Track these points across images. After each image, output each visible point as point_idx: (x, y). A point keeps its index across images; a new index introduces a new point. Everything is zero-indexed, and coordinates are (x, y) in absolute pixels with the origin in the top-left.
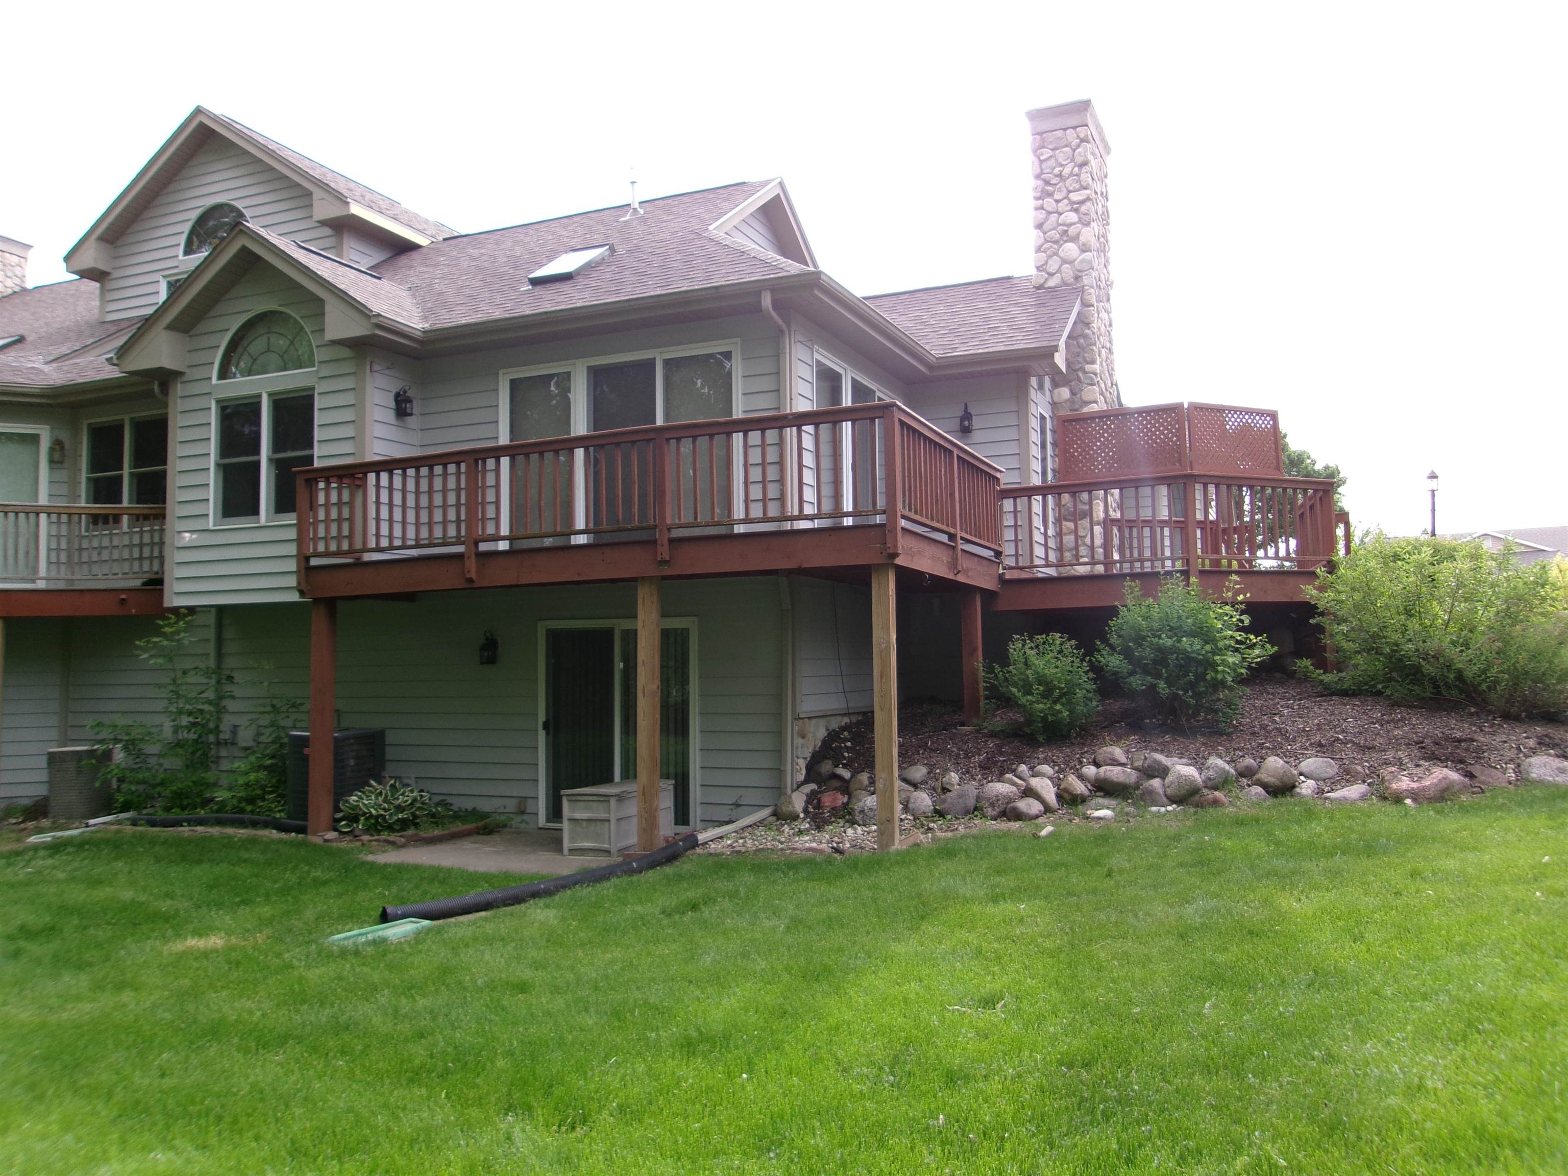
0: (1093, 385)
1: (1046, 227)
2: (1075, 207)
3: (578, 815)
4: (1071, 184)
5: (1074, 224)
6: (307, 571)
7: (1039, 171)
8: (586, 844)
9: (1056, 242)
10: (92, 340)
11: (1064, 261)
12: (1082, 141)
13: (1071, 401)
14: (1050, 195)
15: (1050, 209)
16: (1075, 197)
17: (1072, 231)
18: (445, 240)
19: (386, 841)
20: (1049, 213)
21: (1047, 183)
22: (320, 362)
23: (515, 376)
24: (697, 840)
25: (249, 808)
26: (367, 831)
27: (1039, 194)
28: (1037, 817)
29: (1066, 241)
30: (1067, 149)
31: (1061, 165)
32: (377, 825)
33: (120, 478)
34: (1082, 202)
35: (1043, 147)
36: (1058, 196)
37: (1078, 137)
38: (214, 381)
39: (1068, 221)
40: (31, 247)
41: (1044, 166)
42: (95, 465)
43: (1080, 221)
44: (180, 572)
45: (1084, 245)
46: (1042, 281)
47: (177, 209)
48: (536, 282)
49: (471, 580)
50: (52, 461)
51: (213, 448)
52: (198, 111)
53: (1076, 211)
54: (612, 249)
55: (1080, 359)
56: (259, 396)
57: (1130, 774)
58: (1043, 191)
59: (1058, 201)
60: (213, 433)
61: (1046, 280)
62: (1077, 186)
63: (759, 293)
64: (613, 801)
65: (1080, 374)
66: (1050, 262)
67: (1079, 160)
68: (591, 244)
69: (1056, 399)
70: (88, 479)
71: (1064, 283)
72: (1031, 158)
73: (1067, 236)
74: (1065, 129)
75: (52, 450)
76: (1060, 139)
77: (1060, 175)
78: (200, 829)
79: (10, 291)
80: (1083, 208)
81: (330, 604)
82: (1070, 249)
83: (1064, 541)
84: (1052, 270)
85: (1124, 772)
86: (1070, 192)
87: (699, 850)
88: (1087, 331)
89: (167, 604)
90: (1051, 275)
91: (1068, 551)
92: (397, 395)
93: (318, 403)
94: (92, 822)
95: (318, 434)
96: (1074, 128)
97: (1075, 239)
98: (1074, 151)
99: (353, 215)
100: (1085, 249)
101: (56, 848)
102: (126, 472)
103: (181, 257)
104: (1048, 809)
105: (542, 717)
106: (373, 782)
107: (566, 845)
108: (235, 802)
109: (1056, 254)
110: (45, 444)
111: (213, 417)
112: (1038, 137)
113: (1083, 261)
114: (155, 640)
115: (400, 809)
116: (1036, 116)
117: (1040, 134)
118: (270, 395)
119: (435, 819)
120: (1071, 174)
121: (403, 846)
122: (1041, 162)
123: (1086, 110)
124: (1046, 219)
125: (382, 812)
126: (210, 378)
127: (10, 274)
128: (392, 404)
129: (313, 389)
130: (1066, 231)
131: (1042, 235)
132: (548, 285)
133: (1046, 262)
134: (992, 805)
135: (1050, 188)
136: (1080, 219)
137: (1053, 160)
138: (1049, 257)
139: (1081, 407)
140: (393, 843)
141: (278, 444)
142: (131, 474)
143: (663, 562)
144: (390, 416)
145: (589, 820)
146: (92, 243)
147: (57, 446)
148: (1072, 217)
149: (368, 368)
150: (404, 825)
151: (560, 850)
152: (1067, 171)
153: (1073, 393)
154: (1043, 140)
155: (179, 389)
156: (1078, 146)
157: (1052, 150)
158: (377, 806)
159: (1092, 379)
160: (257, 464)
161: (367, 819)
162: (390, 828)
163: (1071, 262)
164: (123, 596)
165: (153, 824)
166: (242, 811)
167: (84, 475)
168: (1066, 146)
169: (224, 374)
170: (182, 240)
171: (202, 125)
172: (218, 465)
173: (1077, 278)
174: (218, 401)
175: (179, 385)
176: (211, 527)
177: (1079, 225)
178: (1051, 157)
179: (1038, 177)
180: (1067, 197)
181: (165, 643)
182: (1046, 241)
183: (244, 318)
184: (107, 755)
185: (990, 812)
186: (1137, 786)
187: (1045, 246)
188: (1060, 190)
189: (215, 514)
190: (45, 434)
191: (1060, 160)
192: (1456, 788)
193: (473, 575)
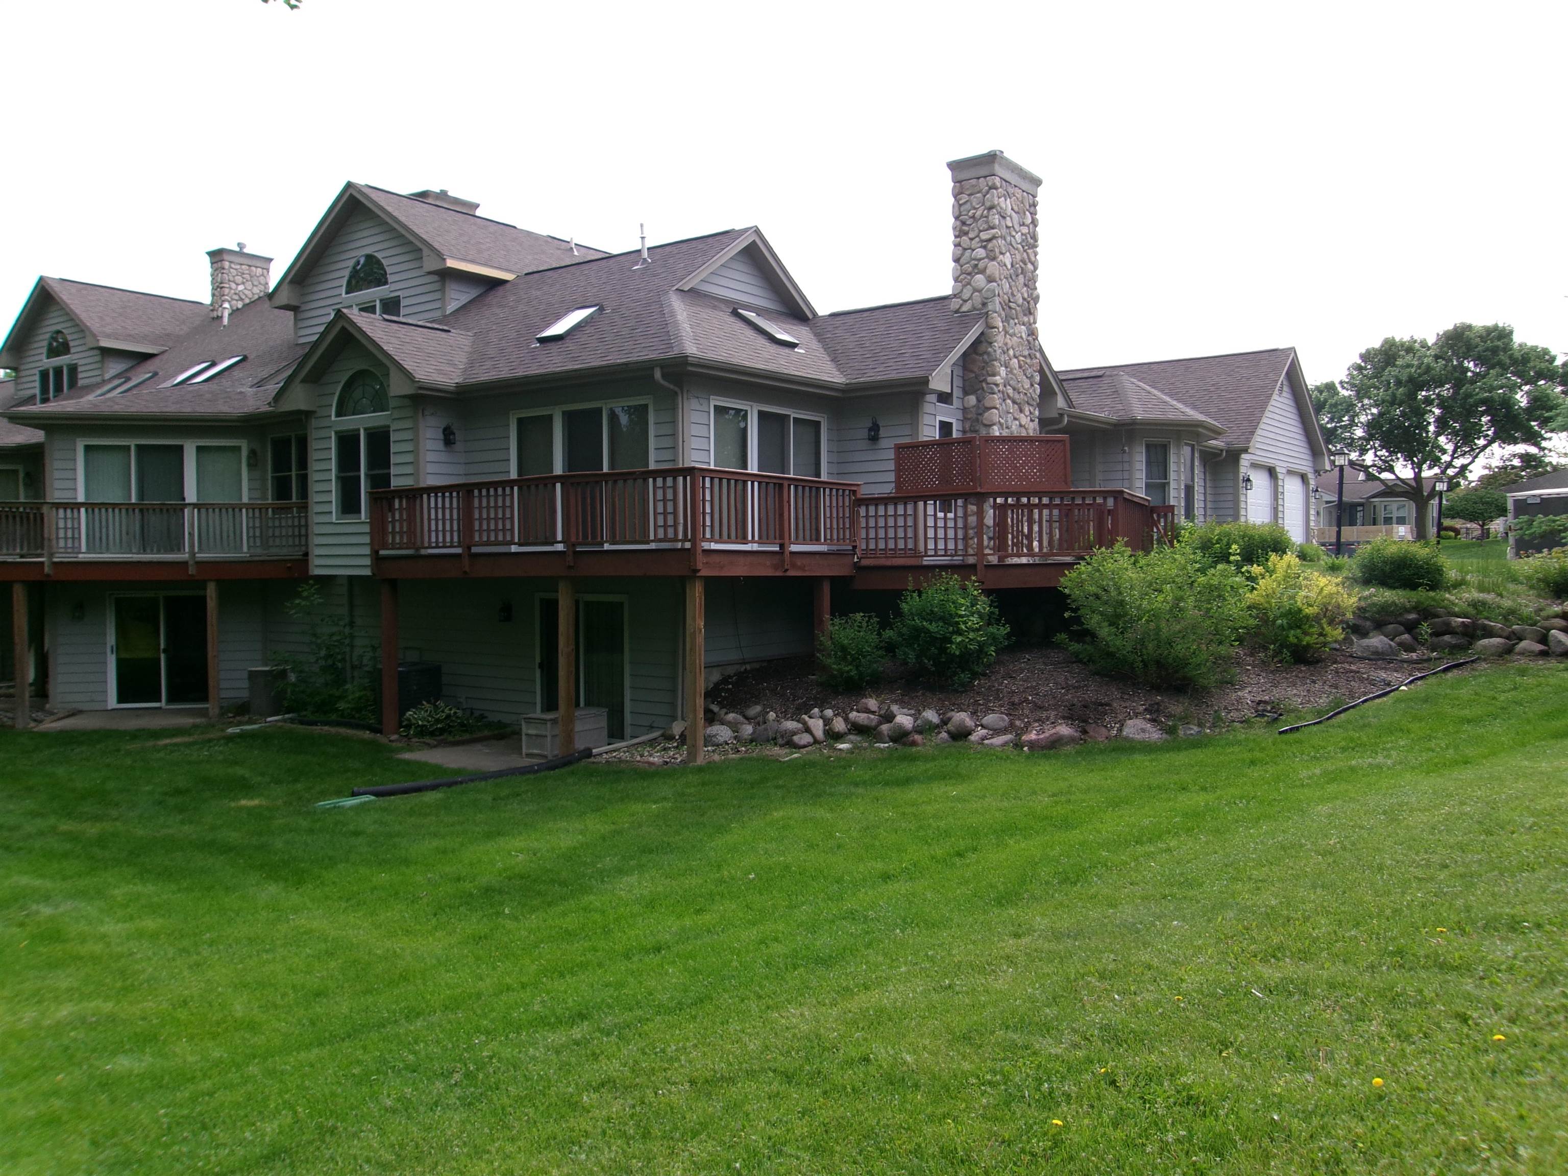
0: (994, 393)
1: (962, 261)
2: (985, 243)
3: (531, 732)
4: (981, 224)
5: (983, 259)
6: (377, 559)
7: (957, 213)
8: (535, 751)
9: (969, 274)
10: (284, 364)
11: (975, 290)
12: (990, 188)
13: (977, 407)
14: (966, 234)
15: (965, 246)
16: (984, 235)
17: (981, 265)
18: (526, 274)
19: (424, 743)
20: (965, 249)
21: (964, 223)
22: (393, 408)
23: (523, 415)
24: (591, 752)
25: (357, 715)
26: (415, 736)
27: (957, 233)
28: (805, 746)
29: (977, 273)
30: (979, 195)
31: (975, 208)
32: (422, 732)
33: (290, 476)
34: (990, 240)
35: (962, 193)
36: (971, 235)
37: (987, 185)
38: (333, 418)
39: (979, 257)
40: (271, 260)
41: (962, 209)
42: (276, 469)
43: (987, 257)
44: (318, 551)
45: (989, 277)
46: (958, 307)
47: (345, 258)
48: (543, 341)
49: (465, 572)
50: (249, 465)
51: (333, 465)
52: (349, 185)
53: (985, 247)
54: (601, 309)
55: (984, 372)
56: (359, 430)
57: (873, 720)
58: (960, 231)
59: (971, 239)
60: (333, 454)
61: (961, 306)
62: (986, 226)
63: (652, 369)
64: (549, 725)
65: (984, 385)
66: (965, 291)
67: (988, 204)
68: (588, 304)
69: (966, 406)
70: (272, 477)
71: (974, 309)
72: (952, 200)
73: (976, 269)
74: (978, 178)
75: (249, 458)
76: (973, 186)
77: (973, 217)
78: (326, 728)
79: (256, 297)
80: (990, 246)
81: (393, 584)
82: (980, 279)
83: (969, 521)
84: (966, 297)
85: (869, 718)
86: (981, 231)
87: (592, 759)
88: (990, 349)
89: (311, 573)
90: (965, 301)
91: (973, 528)
92: (445, 430)
93: (393, 437)
94: (269, 719)
95: (393, 459)
96: (985, 177)
97: (983, 272)
98: (984, 196)
99: (449, 268)
100: (990, 280)
101: (242, 736)
102: (294, 473)
103: (344, 295)
104: (816, 741)
105: (538, 660)
106: (424, 703)
107: (524, 751)
108: (349, 711)
109: (969, 284)
110: (244, 453)
111: (333, 444)
112: (958, 184)
113: (988, 290)
114: (297, 601)
115: (438, 721)
116: (955, 166)
117: (960, 182)
118: (365, 429)
119: (464, 727)
120: (982, 216)
121: (435, 746)
122: (960, 205)
123: (993, 162)
124: (962, 255)
125: (425, 723)
126: (330, 416)
127: (255, 283)
128: (441, 436)
129: (389, 427)
130: (976, 265)
131: (959, 268)
132: (548, 344)
133: (962, 290)
134: (782, 736)
135: (966, 228)
136: (987, 255)
137: (969, 204)
138: (964, 286)
139: (984, 412)
140: (428, 744)
141: (371, 465)
142: (297, 475)
143: (570, 567)
144: (440, 445)
145: (537, 736)
146: (285, 286)
147: (253, 454)
148: (981, 253)
149: (420, 414)
150: (442, 731)
151: (520, 753)
152: (979, 213)
153: (979, 400)
154: (962, 187)
155: (314, 423)
156: (987, 193)
157: (969, 195)
158: (423, 719)
159: (992, 389)
160: (359, 477)
161: (416, 728)
162: (432, 734)
163: (980, 291)
164: (289, 565)
165: (302, 723)
166: (353, 717)
167: (270, 475)
168: (979, 192)
169: (338, 414)
170: (344, 282)
171: (351, 195)
172: (337, 477)
173: (984, 304)
174: (336, 433)
175: (313, 420)
176: (334, 520)
177: (986, 260)
178: (967, 201)
179: (957, 218)
180: (978, 236)
181: (303, 603)
182: (962, 273)
183: (350, 373)
184: (283, 674)
185: (780, 741)
186: (875, 728)
187: (962, 277)
188: (973, 230)
189: (336, 512)
190: (244, 446)
191: (974, 204)
192: (1065, 740)
193: (467, 569)
